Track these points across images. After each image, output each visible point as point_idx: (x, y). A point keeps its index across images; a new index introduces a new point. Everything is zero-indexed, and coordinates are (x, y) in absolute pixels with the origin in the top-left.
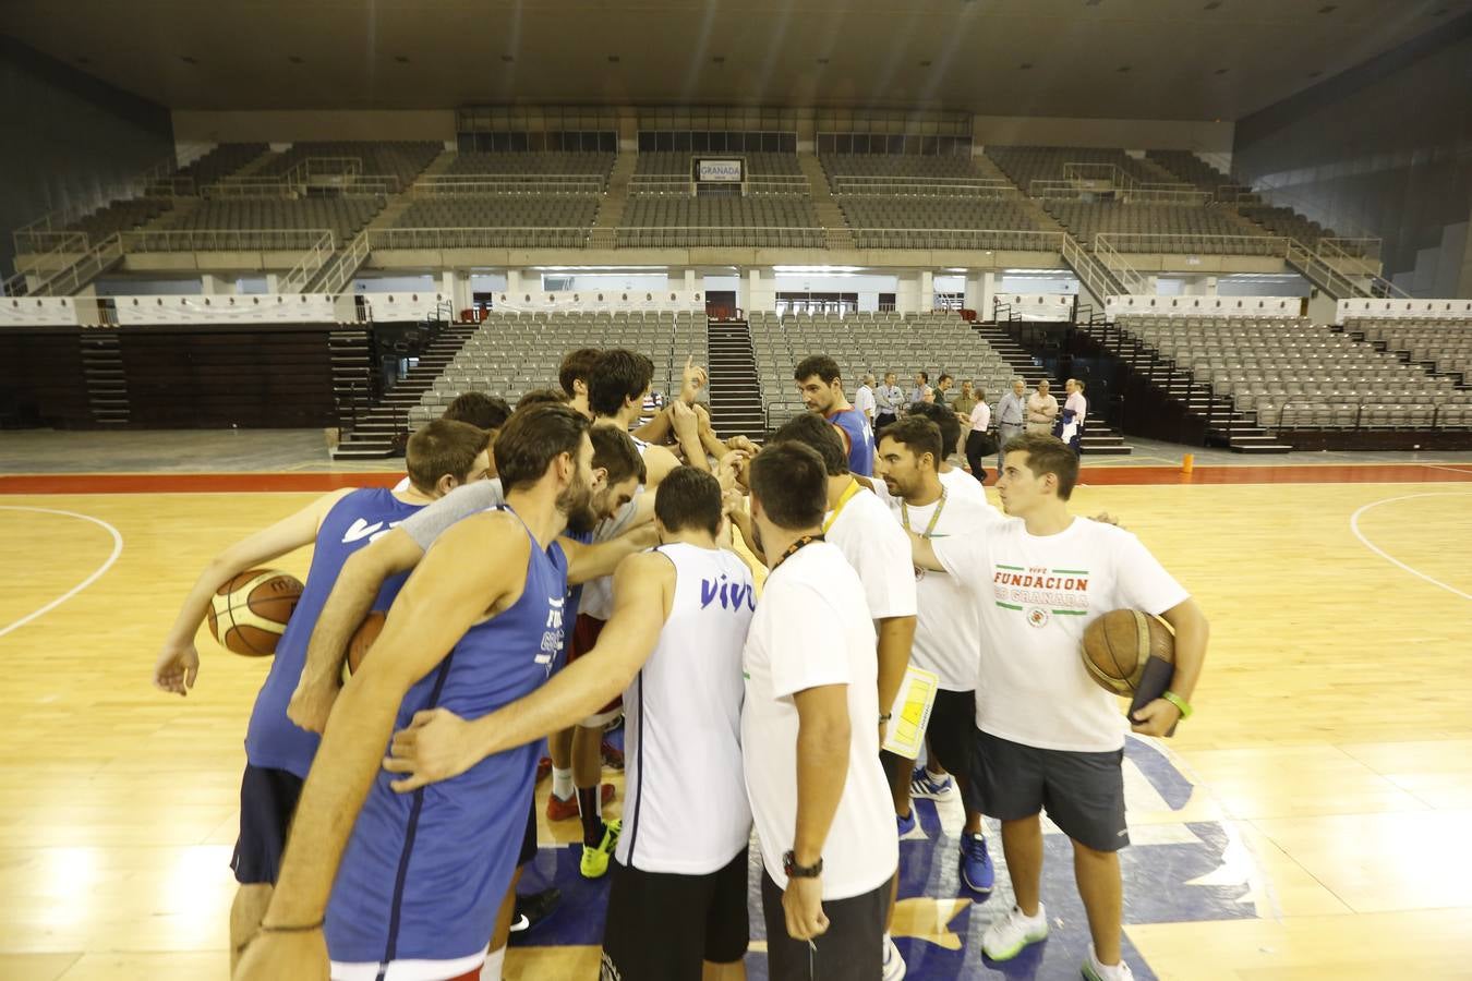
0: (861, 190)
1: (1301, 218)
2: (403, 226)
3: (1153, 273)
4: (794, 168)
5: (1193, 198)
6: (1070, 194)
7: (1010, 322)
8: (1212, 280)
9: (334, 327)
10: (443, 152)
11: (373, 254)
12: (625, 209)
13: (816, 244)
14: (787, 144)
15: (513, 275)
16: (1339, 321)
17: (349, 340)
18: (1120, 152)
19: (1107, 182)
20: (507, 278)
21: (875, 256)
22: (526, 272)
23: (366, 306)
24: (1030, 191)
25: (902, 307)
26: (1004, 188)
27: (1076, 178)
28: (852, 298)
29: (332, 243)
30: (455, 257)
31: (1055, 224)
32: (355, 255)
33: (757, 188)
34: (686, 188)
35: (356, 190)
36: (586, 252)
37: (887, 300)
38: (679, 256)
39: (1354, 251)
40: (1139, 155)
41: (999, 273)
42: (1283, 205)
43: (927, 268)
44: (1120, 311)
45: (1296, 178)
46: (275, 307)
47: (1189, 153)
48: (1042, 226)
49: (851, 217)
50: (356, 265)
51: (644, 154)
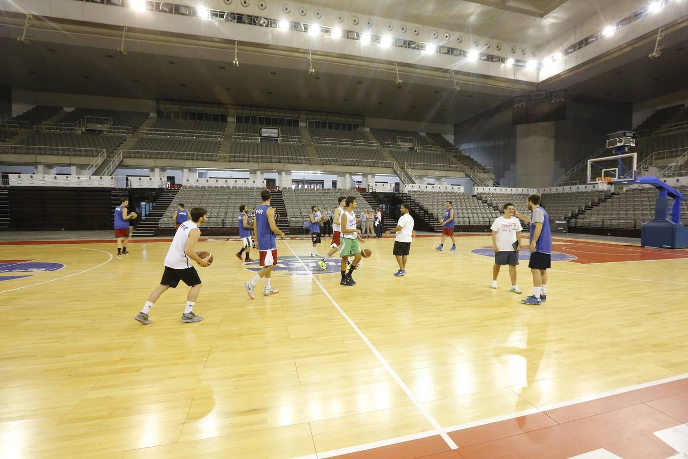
0: (324, 143)
1: (472, 160)
2: (136, 149)
3: (425, 176)
4: (299, 134)
5: (439, 151)
6: (399, 148)
7: (373, 192)
8: (444, 179)
9: (114, 189)
10: (149, 117)
11: (124, 160)
12: (232, 146)
13: (306, 162)
14: (296, 124)
15: (186, 171)
16: (476, 194)
17: (120, 194)
18: (418, 133)
19: (412, 144)
20: (183, 171)
21: (329, 168)
22: (191, 169)
23: (129, 182)
24: (385, 146)
25: (339, 186)
26: (376, 145)
27: (401, 142)
28: (321, 182)
29: (105, 155)
30: (161, 162)
31: (393, 158)
32: (117, 160)
33: (284, 140)
34: (257, 139)
35: (110, 132)
36: (218, 163)
37: (334, 183)
38: (255, 166)
39: (485, 170)
40: (423, 134)
41: (373, 175)
42: (467, 155)
43: (348, 173)
44: (409, 189)
45: (472, 146)
46: (87, 181)
47: (439, 135)
48: (388, 158)
49: (320, 153)
50: (117, 164)
51: (238, 124)
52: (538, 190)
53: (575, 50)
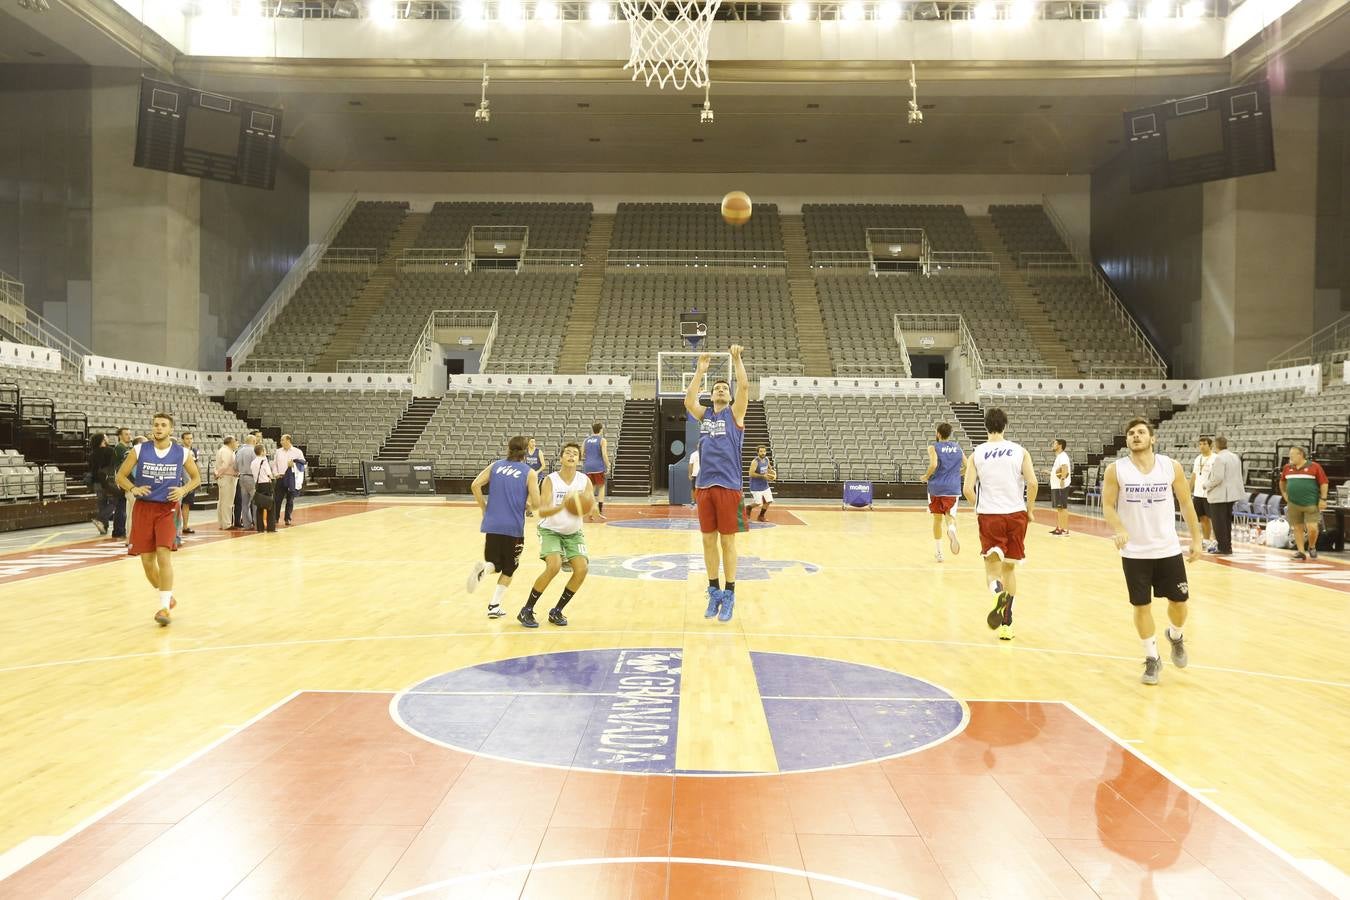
52: (210, 378)
53: (299, 14)
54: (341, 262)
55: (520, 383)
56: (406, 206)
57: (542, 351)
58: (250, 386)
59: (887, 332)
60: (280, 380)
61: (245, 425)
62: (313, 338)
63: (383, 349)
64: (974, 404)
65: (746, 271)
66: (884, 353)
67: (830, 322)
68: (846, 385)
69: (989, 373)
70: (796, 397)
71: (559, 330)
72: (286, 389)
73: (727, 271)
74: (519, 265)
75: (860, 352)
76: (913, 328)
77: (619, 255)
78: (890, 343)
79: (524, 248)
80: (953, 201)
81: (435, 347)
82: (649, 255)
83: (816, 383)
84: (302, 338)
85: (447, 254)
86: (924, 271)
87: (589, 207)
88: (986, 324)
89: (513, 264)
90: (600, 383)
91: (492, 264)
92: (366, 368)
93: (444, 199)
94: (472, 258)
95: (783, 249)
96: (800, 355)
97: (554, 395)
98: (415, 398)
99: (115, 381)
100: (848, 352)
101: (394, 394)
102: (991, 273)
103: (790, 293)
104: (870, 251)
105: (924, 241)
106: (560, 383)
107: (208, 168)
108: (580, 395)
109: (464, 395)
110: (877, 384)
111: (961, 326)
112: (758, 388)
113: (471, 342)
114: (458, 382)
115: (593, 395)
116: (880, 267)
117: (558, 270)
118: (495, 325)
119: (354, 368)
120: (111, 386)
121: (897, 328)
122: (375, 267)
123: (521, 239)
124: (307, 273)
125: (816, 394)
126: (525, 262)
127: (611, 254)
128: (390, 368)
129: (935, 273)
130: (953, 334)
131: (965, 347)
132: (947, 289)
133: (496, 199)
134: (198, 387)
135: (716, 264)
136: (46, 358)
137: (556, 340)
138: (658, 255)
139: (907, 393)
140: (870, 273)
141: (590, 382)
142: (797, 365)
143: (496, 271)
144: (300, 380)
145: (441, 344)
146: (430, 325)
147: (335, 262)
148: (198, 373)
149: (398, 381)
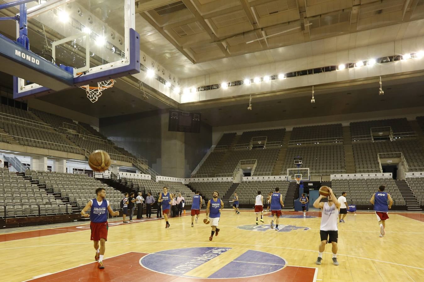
5: (100, 141)
19: (75, 131)
24: (61, 131)
26: (49, 127)
27: (66, 128)
47: (89, 126)
52: (185, 180)
53: (205, 90)
54: (219, 149)
55: (261, 178)
56: (236, 133)
57: (268, 170)
58: (194, 182)
59: (375, 159)
60: (201, 180)
61: (191, 191)
62: (211, 169)
63: (227, 171)
64: (404, 180)
65: (330, 144)
66: (373, 165)
67: (356, 157)
68: (358, 176)
69: (411, 170)
70: (342, 180)
71: (273, 164)
72: (202, 182)
73: (324, 144)
74: (264, 147)
75: (365, 166)
76: (385, 158)
77: (293, 142)
78: (376, 162)
79: (266, 142)
80: (403, 117)
81: (241, 170)
82: (301, 141)
83: (348, 175)
84: (208, 169)
85: (246, 145)
86: (391, 140)
87: (285, 129)
88: (411, 155)
89: (262, 147)
90: (283, 178)
91: (256, 147)
92: (222, 176)
93: (246, 131)
94: (252, 146)
95: (343, 136)
96: (345, 168)
97: (270, 181)
98: (234, 183)
99: (163, 181)
100: (361, 166)
101: (228, 182)
102: (415, 138)
103: (344, 150)
104: (372, 135)
105: (391, 130)
106: (272, 178)
107: (185, 130)
108: (277, 181)
109: (246, 182)
110: (369, 175)
111: (402, 156)
112: (330, 178)
113: (250, 168)
114: (245, 179)
115: (281, 181)
116: (375, 139)
117: (274, 147)
118: (256, 164)
119: (219, 176)
120: (162, 183)
121: (379, 158)
122: (227, 150)
123: (265, 139)
124: (210, 153)
125: (348, 179)
126: (266, 146)
127: (290, 142)
128: (228, 176)
129: (394, 140)
130: (399, 159)
131: (403, 162)
132: (398, 145)
133: (259, 129)
134: (182, 182)
135: (321, 142)
136: (148, 177)
137: (272, 167)
138: (303, 141)
139: (379, 178)
140: (371, 141)
141: (280, 177)
142: (344, 170)
143: (258, 149)
144: (206, 180)
145: (242, 169)
146: (239, 164)
147: (217, 149)
148: (183, 179)
149: (230, 179)
